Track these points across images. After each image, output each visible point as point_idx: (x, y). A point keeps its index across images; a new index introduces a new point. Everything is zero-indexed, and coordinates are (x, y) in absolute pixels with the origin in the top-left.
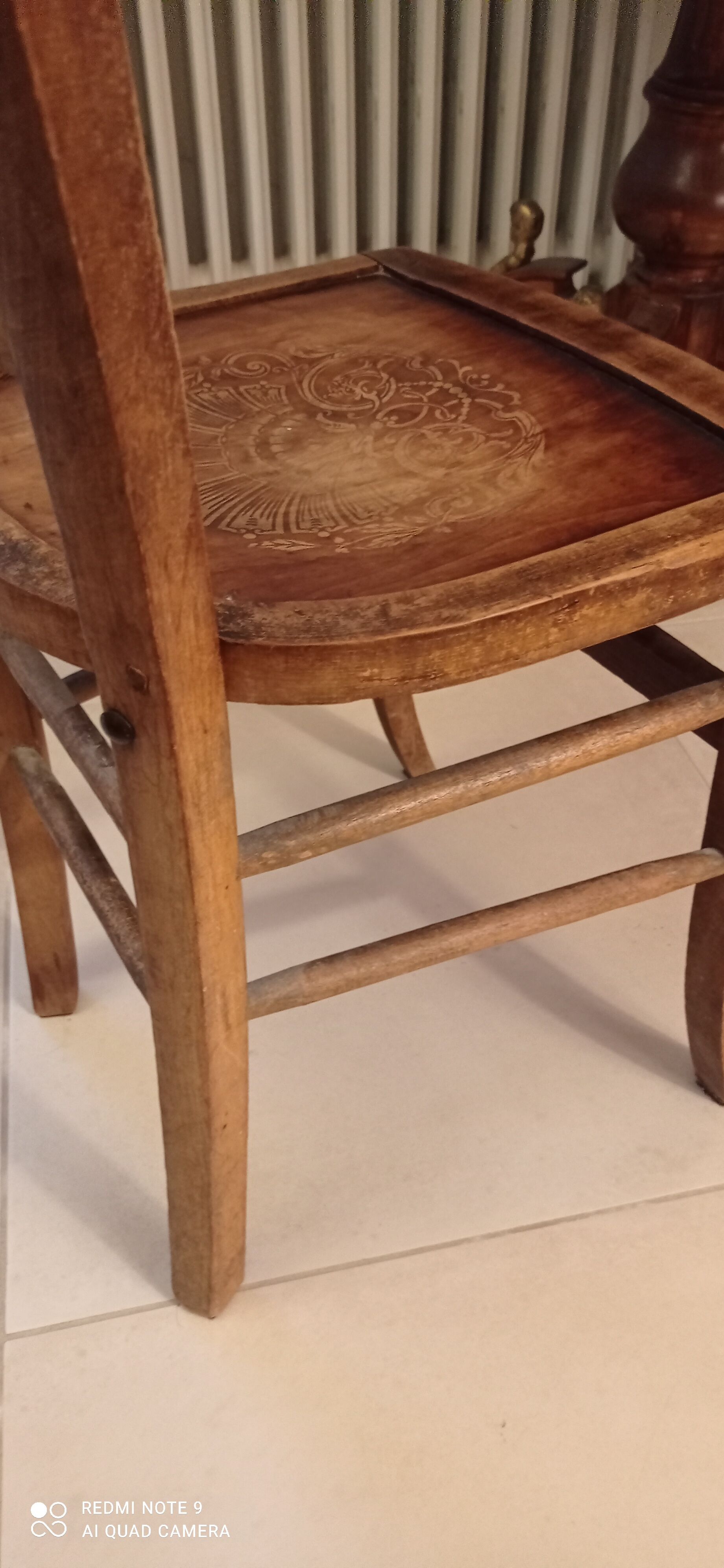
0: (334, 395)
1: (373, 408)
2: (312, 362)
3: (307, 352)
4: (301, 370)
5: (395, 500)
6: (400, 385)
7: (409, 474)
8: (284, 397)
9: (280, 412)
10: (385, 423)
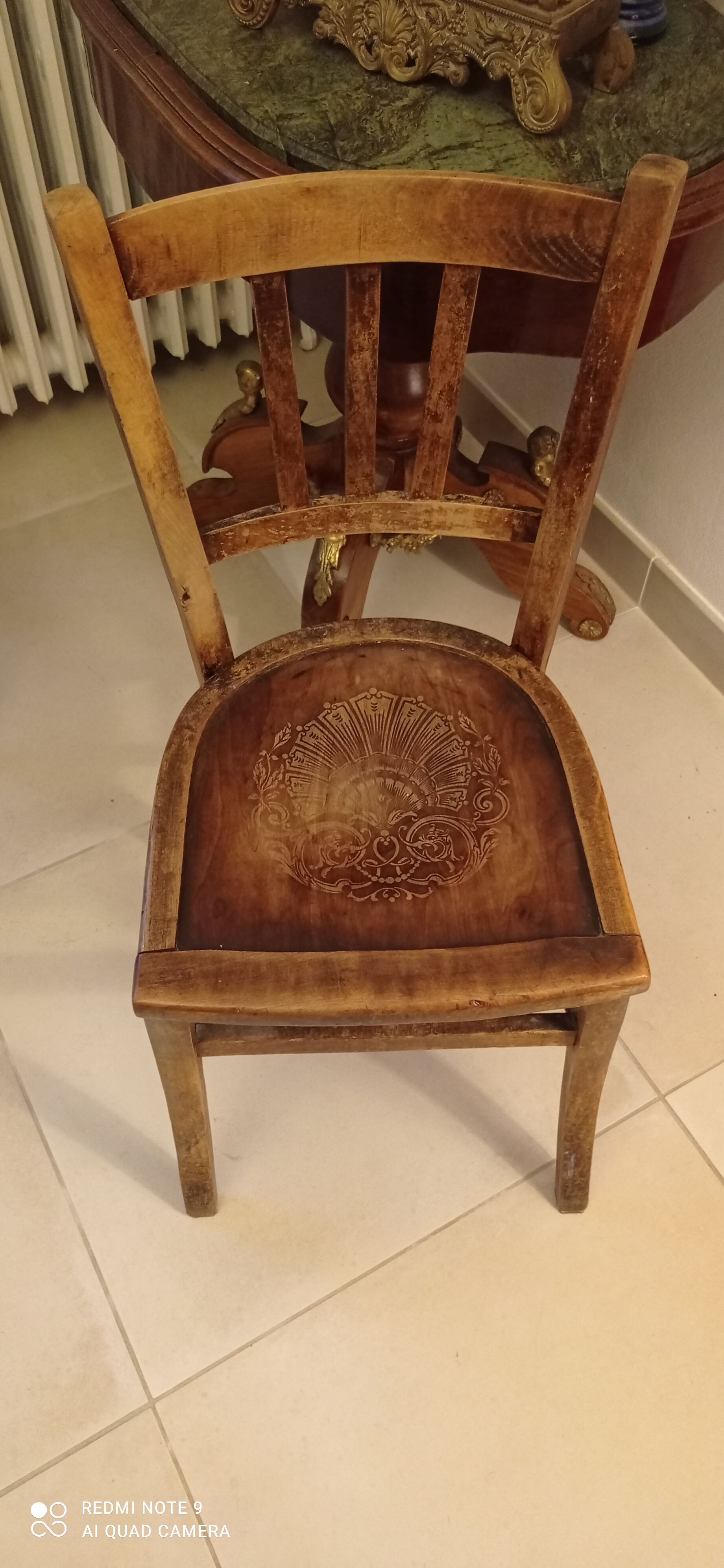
0: (433, 829)
1: (405, 840)
2: (477, 835)
3: (490, 838)
4: (470, 826)
5: (299, 800)
6: (419, 862)
7: (322, 818)
8: (444, 806)
9: (429, 798)
10: (385, 838)
